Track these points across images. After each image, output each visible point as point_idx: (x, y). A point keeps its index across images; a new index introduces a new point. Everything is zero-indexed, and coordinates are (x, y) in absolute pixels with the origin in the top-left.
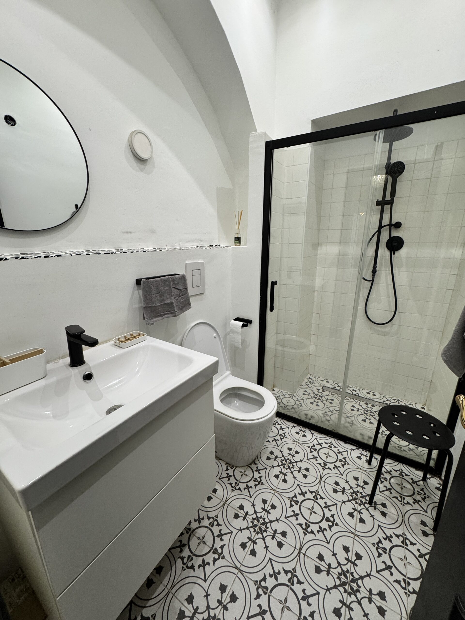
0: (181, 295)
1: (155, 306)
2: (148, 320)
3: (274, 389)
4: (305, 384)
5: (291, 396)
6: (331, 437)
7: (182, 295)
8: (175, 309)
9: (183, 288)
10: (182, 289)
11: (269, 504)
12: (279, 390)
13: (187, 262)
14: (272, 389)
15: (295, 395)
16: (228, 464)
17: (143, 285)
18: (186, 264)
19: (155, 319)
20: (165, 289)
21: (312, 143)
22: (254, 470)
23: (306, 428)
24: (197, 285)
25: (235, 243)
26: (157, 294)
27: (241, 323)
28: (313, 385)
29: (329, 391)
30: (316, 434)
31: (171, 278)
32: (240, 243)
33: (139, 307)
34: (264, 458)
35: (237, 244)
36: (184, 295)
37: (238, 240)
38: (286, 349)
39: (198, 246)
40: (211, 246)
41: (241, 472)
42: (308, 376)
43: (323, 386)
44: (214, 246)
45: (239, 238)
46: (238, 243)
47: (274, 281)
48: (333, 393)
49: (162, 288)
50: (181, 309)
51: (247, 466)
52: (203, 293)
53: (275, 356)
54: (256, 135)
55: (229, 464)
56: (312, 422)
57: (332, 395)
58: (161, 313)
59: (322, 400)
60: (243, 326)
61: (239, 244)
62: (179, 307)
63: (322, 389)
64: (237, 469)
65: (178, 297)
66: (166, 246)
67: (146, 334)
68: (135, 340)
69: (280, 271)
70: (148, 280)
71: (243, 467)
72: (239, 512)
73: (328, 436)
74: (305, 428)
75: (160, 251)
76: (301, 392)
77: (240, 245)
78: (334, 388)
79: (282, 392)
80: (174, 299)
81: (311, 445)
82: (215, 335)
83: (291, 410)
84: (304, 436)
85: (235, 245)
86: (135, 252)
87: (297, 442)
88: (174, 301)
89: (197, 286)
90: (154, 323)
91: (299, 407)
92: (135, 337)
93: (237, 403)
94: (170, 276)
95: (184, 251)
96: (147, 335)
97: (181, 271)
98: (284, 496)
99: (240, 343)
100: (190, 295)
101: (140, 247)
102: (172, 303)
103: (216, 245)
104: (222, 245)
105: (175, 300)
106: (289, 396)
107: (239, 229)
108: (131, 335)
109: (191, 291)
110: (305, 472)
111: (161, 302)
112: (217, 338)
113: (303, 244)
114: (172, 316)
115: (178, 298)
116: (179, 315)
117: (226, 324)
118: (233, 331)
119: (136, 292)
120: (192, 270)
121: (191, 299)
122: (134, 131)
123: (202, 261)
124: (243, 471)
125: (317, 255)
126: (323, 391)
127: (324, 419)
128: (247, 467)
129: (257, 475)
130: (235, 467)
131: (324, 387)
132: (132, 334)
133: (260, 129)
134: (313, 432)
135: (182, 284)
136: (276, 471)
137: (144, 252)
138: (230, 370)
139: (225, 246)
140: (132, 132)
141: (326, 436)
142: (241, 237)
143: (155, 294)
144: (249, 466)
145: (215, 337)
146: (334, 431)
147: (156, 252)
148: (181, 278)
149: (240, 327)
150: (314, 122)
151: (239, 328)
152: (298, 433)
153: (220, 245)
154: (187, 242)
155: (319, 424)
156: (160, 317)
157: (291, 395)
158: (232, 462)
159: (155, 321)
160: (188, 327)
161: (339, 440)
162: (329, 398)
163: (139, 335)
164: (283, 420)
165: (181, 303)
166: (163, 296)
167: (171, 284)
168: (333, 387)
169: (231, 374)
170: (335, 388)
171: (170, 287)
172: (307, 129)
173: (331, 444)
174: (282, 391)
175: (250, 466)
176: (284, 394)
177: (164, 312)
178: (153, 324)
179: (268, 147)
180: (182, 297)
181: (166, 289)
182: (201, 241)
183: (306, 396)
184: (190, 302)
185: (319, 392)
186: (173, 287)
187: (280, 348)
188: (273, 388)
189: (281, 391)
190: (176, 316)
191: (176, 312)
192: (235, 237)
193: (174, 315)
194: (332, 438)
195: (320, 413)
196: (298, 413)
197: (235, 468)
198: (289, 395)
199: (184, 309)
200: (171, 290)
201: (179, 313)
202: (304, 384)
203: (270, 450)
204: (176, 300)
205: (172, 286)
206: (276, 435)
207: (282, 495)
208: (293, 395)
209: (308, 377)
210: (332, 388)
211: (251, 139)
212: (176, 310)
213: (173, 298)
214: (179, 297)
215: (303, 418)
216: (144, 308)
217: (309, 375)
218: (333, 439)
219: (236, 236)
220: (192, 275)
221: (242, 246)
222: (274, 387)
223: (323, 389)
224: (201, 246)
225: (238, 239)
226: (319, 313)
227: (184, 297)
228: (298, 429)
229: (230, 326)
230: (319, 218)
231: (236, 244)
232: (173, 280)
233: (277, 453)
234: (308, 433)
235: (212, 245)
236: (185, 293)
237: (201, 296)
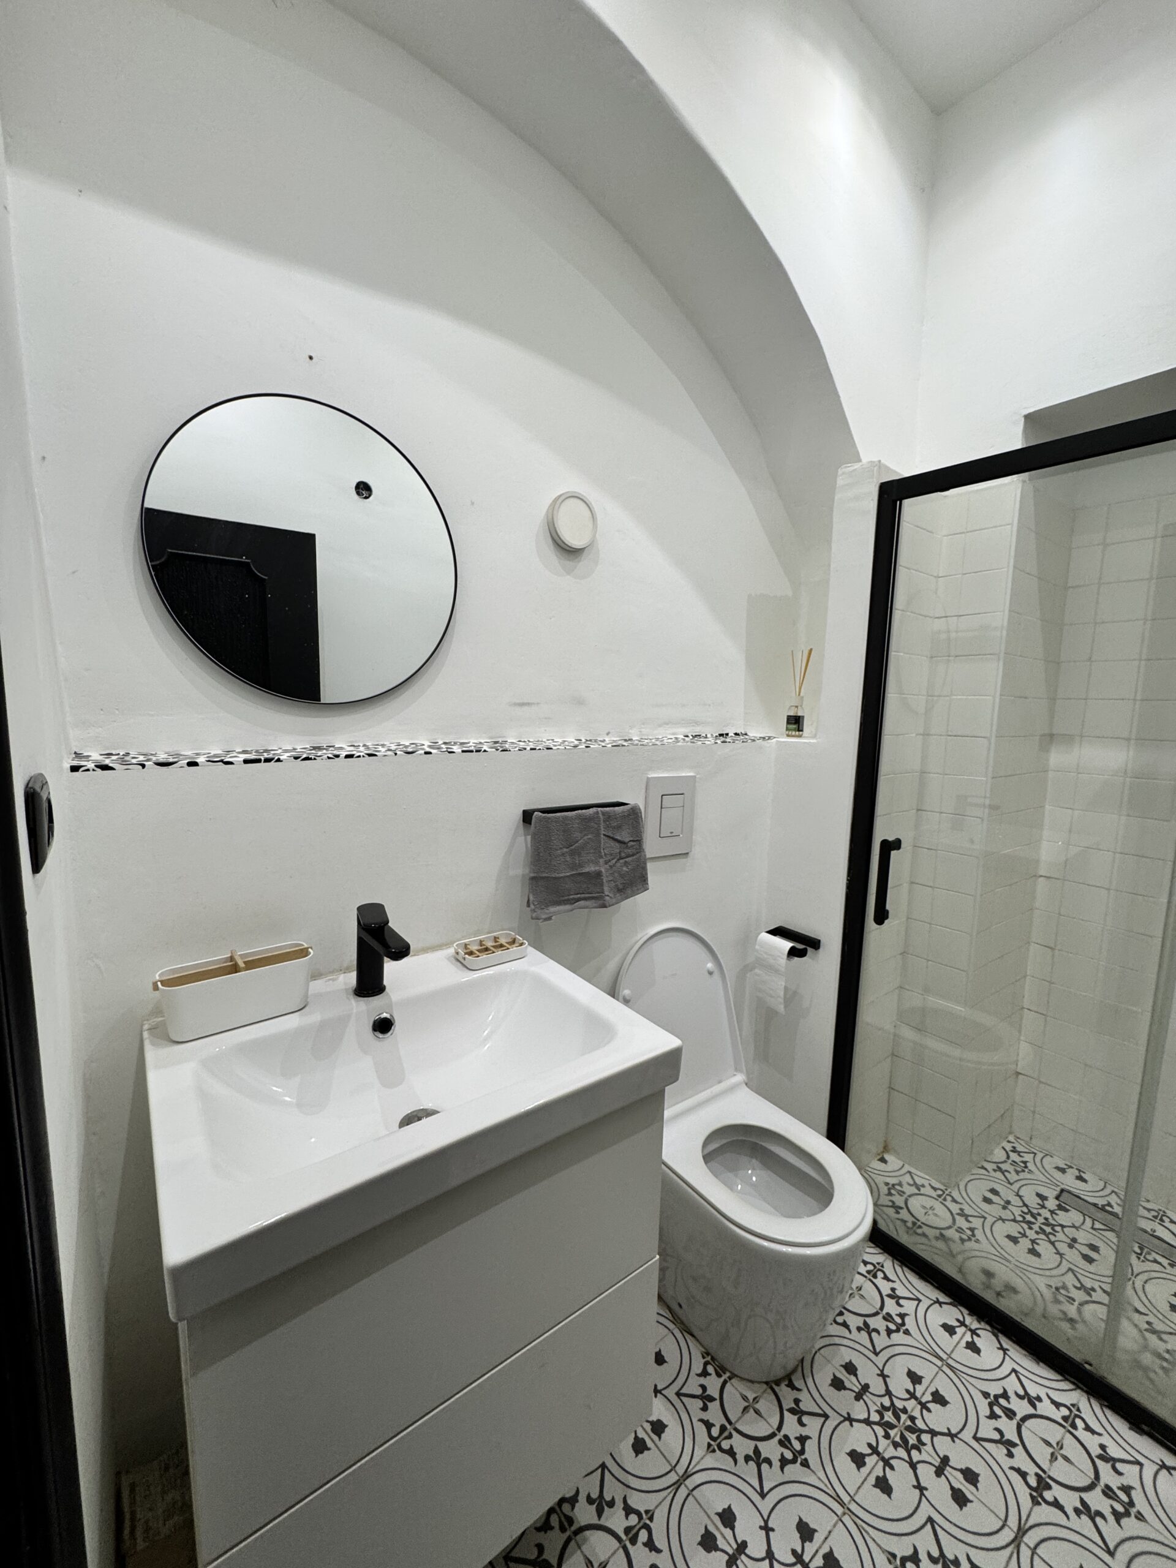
0: (623, 855)
1: (555, 878)
2: (536, 910)
3: (887, 1157)
4: (994, 1166)
5: (940, 1196)
6: (1078, 1387)
7: (627, 857)
8: (606, 889)
9: (631, 839)
10: (627, 840)
11: (820, 1547)
12: (901, 1163)
13: (652, 775)
14: (879, 1157)
15: (955, 1194)
16: (710, 1357)
17: (535, 827)
18: (648, 778)
19: (552, 909)
20: (586, 838)
21: (1027, 474)
22: (785, 1407)
23: (983, 1321)
24: (672, 833)
25: (787, 729)
26: (565, 850)
27: (787, 945)
28: (1022, 1176)
29: (1084, 1215)
30: (1018, 1358)
31: (603, 814)
32: (802, 731)
33: (523, 876)
34: (823, 1378)
35: (794, 733)
36: (633, 855)
37: (796, 722)
38: (932, 1043)
39: (687, 736)
40: (721, 735)
41: (745, 1398)
42: (1009, 1142)
43: (1062, 1191)
44: (730, 735)
45: (799, 717)
46: (795, 730)
47: (891, 839)
48: (1097, 1225)
49: (577, 835)
50: (619, 891)
51: (767, 1383)
52: (688, 853)
53: (893, 1054)
54: (855, 470)
55: (713, 1359)
56: (1007, 1305)
57: (1092, 1228)
58: (569, 895)
59: (1052, 1238)
60: (793, 953)
61: (797, 733)
62: (617, 885)
63: (1057, 1198)
64: (733, 1381)
65: (615, 860)
66: (608, 734)
67: (527, 943)
68: (499, 953)
69: (918, 810)
70: (546, 815)
71: (752, 1382)
72: (717, 1528)
73: (1066, 1379)
74: (979, 1322)
75: (587, 747)
76: (978, 1190)
77: (800, 736)
78: (1103, 1206)
79: (909, 1172)
80: (606, 863)
81: (995, 1389)
82: (710, 965)
83: (934, 1242)
84: (972, 1347)
85: (788, 736)
86: (528, 748)
87: (946, 1363)
88: (606, 869)
89: (672, 835)
90: (553, 918)
91: (962, 1240)
92: (501, 946)
93: (754, 1174)
94: (599, 809)
95: (645, 748)
96: (529, 944)
97: (633, 797)
98: (874, 1540)
99: (782, 1001)
100: (648, 856)
101: (547, 735)
102: (599, 874)
103: (736, 734)
104: (751, 734)
105: (607, 866)
106: (934, 1194)
107: (799, 695)
108: (496, 939)
109: (652, 845)
110: (961, 1483)
111: (572, 869)
112: (716, 975)
113: (993, 740)
114: (595, 905)
115: (616, 862)
116: (613, 905)
117: (746, 940)
118: (762, 963)
119: (521, 839)
120: (662, 796)
121: (650, 866)
122: (560, 496)
123: (692, 774)
124: (751, 1396)
125: (1047, 771)
126: (1060, 1207)
127: (1053, 1309)
128: (765, 1386)
129: (791, 1427)
130: (728, 1374)
131: (1065, 1194)
132: (498, 938)
133: (868, 453)
134: (1006, 1343)
135: (629, 829)
136: (859, 1438)
137: (548, 749)
138: (745, 1071)
139: (759, 735)
141: (1060, 1378)
142: (803, 717)
143: (561, 848)
144: (772, 1385)
145: (710, 973)
146: (1087, 1366)
147: (575, 750)
148: (629, 815)
149: (783, 954)
150: (1032, 420)
151: (779, 956)
152: (950, 1330)
153: (746, 734)
154: (660, 726)
155: (1031, 1324)
156: (565, 904)
157: (940, 1192)
158: (721, 1355)
159: (555, 913)
160: (639, 936)
161: (1106, 1406)
162: (1083, 1237)
163: (513, 942)
164: (905, 1269)
165: (622, 876)
166: (579, 855)
167: (602, 828)
168: (1101, 1202)
169: (746, 1084)
170: (1108, 1208)
171: (598, 835)
172: (1013, 441)
173: (1075, 1412)
174: (913, 1170)
175: (776, 1388)
176: (919, 1181)
177: (578, 894)
178: (549, 918)
179: (886, 496)
180: (627, 860)
181: (589, 839)
182: (697, 723)
183: (995, 1210)
184: (647, 874)
185: (1043, 1207)
186: (604, 835)
187: (907, 1033)
188: (883, 1152)
189: (907, 1168)
190: (604, 906)
191: (607, 898)
192: (788, 716)
193: (601, 902)
194: (1079, 1391)
195: (1041, 1283)
196: (960, 1258)
197: (730, 1378)
198: (935, 1189)
199: (629, 891)
200: (600, 842)
201: (614, 901)
202: (990, 1167)
203: (847, 1355)
204: (611, 867)
205: (603, 832)
206: (875, 1311)
207: (866, 1532)
208: (947, 1192)
209: (1008, 1147)
210: (1095, 1205)
211: (840, 482)
212: (607, 893)
213: (602, 861)
214: (618, 860)
215: (975, 1283)
216: (532, 879)
217: (1011, 1138)
218: (1085, 1395)
219: (792, 714)
220: (661, 808)
221: (808, 738)
222: (886, 1149)
223: (1061, 1199)
224: (696, 736)
225: (796, 719)
226: (1052, 945)
227: (632, 861)
228: (951, 1314)
229: (757, 947)
230: (1054, 663)
231: (790, 733)
232: (608, 818)
233: (867, 1374)
234: (986, 1340)
235: (724, 732)
236: (634, 851)
237: (682, 861)
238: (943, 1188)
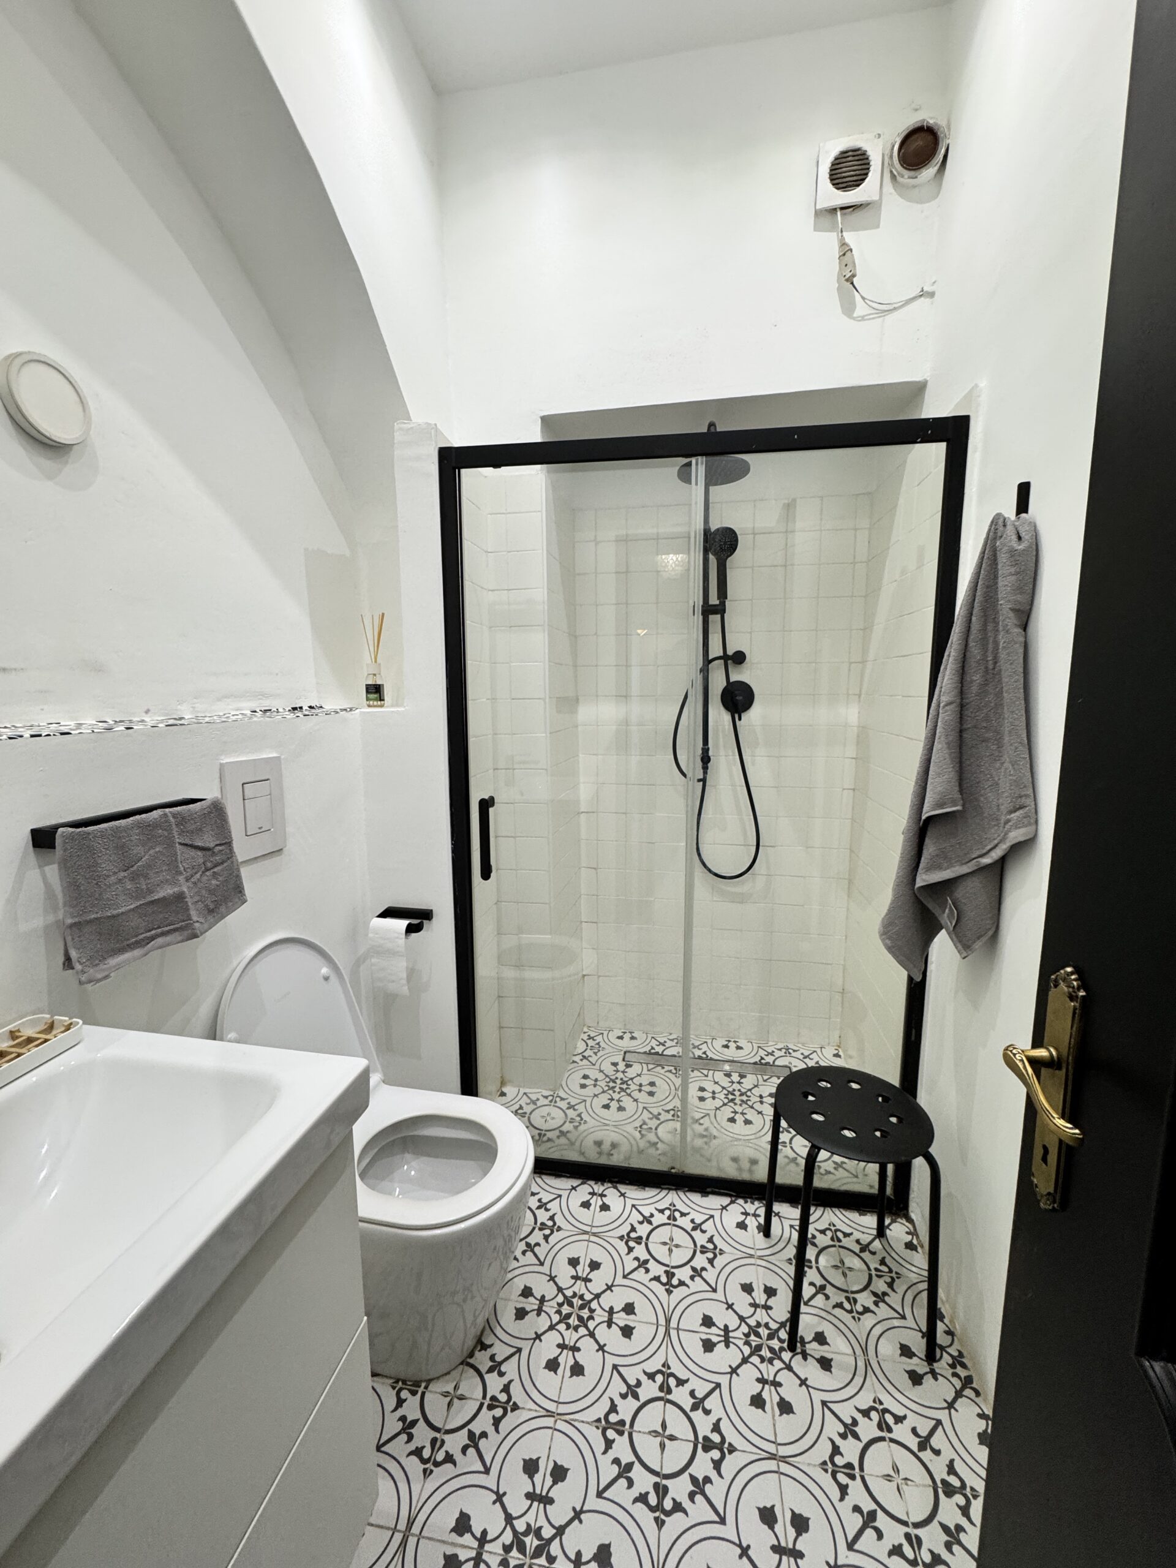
0: (209, 865)
1: (114, 916)
2: (87, 969)
3: (505, 1090)
4: (580, 1057)
5: (551, 1101)
6: (670, 1189)
7: (215, 866)
8: (193, 914)
9: (218, 842)
10: (212, 845)
11: (546, 1469)
12: (516, 1090)
13: (226, 760)
14: (499, 1093)
15: (562, 1094)
16: (400, 1383)
17: (65, 850)
18: (221, 765)
19: (113, 961)
20: (152, 852)
21: (545, 466)
22: (483, 1370)
23: (605, 1182)
24: (260, 828)
25: (368, 699)
26: (122, 874)
27: (402, 924)
28: (599, 1054)
29: (641, 1063)
30: (634, 1193)
31: (174, 816)
32: (383, 700)
33: (47, 928)
34: (507, 1317)
35: (375, 703)
36: (222, 863)
37: (375, 691)
38: (528, 974)
39: (255, 712)
40: (294, 709)
41: (446, 1394)
42: (585, 1033)
43: (625, 1053)
44: (304, 708)
45: (379, 685)
46: (375, 699)
47: (486, 797)
48: (651, 1066)
49: (139, 850)
50: (211, 911)
51: (462, 1363)
52: (282, 849)
53: (499, 997)
54: (412, 428)
55: (404, 1382)
56: (617, 1159)
57: (649, 1070)
58: (137, 936)
59: (628, 1091)
60: (410, 929)
61: (379, 703)
62: (206, 906)
63: (624, 1060)
64: (430, 1388)
65: (200, 873)
66: (147, 712)
67: (81, 1022)
68: (32, 1054)
69: (494, 769)
70: (84, 829)
71: (448, 1373)
72: (454, 1544)
73: (662, 1189)
74: (603, 1185)
75: (128, 728)
76: (576, 1079)
77: (382, 706)
78: (650, 1051)
79: (525, 1093)
80: (187, 880)
81: (624, 1230)
82: (325, 971)
83: (557, 1142)
84: (605, 1208)
85: (369, 706)
86: (27, 735)
87: (590, 1233)
88: (189, 887)
89: (261, 831)
90: (112, 975)
91: (576, 1127)
92: (30, 1040)
93: (411, 1167)
94: (167, 810)
95: (214, 726)
96: (84, 1023)
97: (209, 792)
98: (583, 1422)
99: (404, 982)
100: (240, 860)
101: (44, 718)
102: (180, 897)
103: (311, 707)
104: (328, 707)
105: (190, 884)
106: (546, 1102)
107: (376, 662)
108: (13, 1035)
109: (242, 849)
110: (626, 1319)
111: (137, 898)
112: (334, 979)
113: (547, 700)
114: (180, 938)
115: (201, 875)
116: (206, 931)
117: (355, 930)
118: (379, 951)
119: (34, 875)
120: (243, 784)
121: (244, 872)
122: (20, 354)
123: (275, 755)
124: (450, 1388)
125: (577, 726)
126: (628, 1066)
127: (642, 1144)
128: (461, 1366)
129: (494, 1383)
130: (423, 1385)
131: (627, 1054)
132: (19, 1031)
133: (419, 413)
134: (623, 1188)
135: (213, 830)
136: (548, 1348)
137: (62, 734)
138: (380, 1069)
139: (338, 707)
140: (9, 356)
141: (658, 1190)
142: (383, 685)
143: (115, 873)
144: (467, 1362)
145: (326, 979)
146: (673, 1171)
147: (109, 734)
148: (210, 813)
149: (402, 934)
150: (547, 421)
151: (397, 938)
152: (586, 1205)
153: (321, 707)
154: (219, 700)
155: (636, 1163)
156: (133, 949)
157: (550, 1098)
158: (410, 1373)
159: (118, 967)
160: (235, 963)
161: (688, 1191)
162: (644, 1080)
163: (51, 1027)
164: (544, 1177)
165: (211, 892)
166: (146, 877)
167: (176, 834)
168: (647, 1049)
169: (384, 1082)
170: (653, 1051)
171: (170, 844)
172: (534, 435)
173: (673, 1208)
174: (527, 1090)
175: (471, 1361)
176: (534, 1097)
177: (150, 931)
178: (107, 977)
179: (446, 462)
180: (215, 870)
181: (156, 853)
182: (263, 695)
183: (590, 1091)
184: (242, 883)
185: (617, 1071)
186: (180, 844)
187: (510, 973)
188: (501, 1087)
189: (522, 1091)
190: (195, 936)
191: (197, 925)
192: (366, 685)
193: (186, 933)
194: (671, 1192)
195: (630, 1128)
196: (577, 1144)
197: (426, 1388)
198: (546, 1097)
199: (223, 909)
200: (176, 854)
201: (206, 926)
202: (577, 1058)
203: (519, 1284)
204: (195, 883)
205: (178, 840)
206: (531, 1228)
207: (575, 1420)
208: (555, 1095)
209: (585, 1037)
210: (645, 1053)
211: (398, 437)
212: (195, 918)
213: (181, 878)
214: (203, 872)
215: (592, 1157)
216: (71, 926)
217: (585, 1029)
218: (674, 1192)
219: (370, 682)
220: (244, 799)
221: (388, 709)
222: (503, 1083)
223: (626, 1059)
224: (266, 711)
225: (376, 688)
226: (595, 867)
227: (222, 870)
228: (584, 1191)
229: (371, 935)
230: (574, 636)
231: (371, 703)
232: (182, 820)
233: (542, 1287)
234: (612, 1196)
235: (298, 706)
236: (224, 857)
237: (276, 859)
238: (552, 1093)
